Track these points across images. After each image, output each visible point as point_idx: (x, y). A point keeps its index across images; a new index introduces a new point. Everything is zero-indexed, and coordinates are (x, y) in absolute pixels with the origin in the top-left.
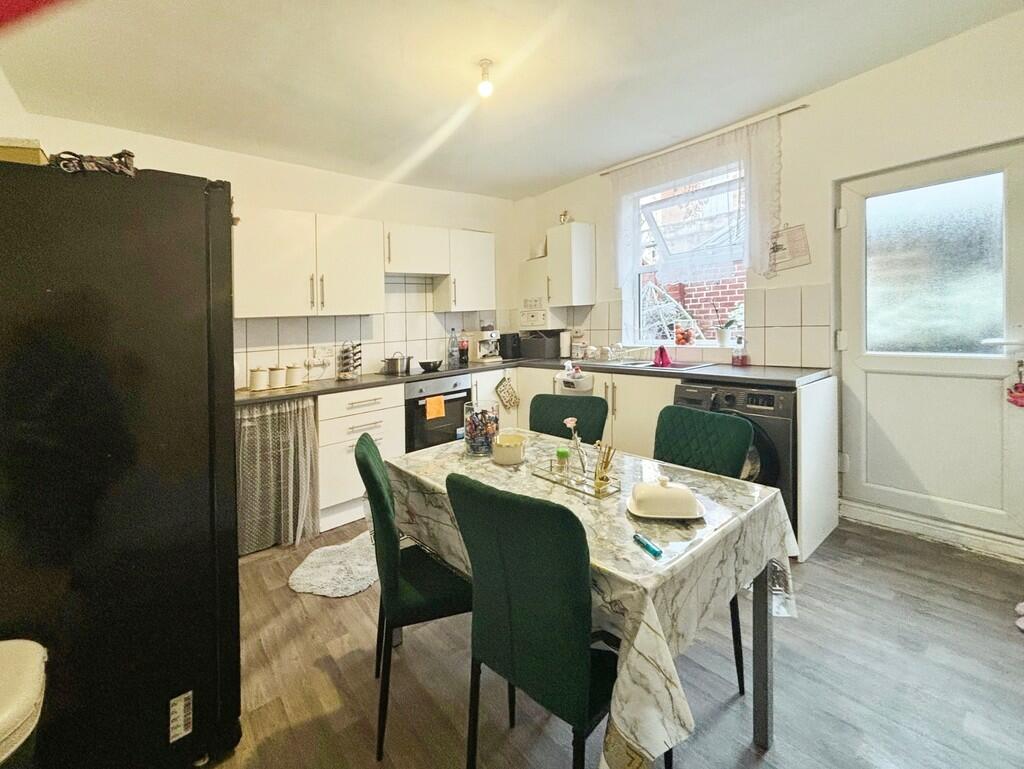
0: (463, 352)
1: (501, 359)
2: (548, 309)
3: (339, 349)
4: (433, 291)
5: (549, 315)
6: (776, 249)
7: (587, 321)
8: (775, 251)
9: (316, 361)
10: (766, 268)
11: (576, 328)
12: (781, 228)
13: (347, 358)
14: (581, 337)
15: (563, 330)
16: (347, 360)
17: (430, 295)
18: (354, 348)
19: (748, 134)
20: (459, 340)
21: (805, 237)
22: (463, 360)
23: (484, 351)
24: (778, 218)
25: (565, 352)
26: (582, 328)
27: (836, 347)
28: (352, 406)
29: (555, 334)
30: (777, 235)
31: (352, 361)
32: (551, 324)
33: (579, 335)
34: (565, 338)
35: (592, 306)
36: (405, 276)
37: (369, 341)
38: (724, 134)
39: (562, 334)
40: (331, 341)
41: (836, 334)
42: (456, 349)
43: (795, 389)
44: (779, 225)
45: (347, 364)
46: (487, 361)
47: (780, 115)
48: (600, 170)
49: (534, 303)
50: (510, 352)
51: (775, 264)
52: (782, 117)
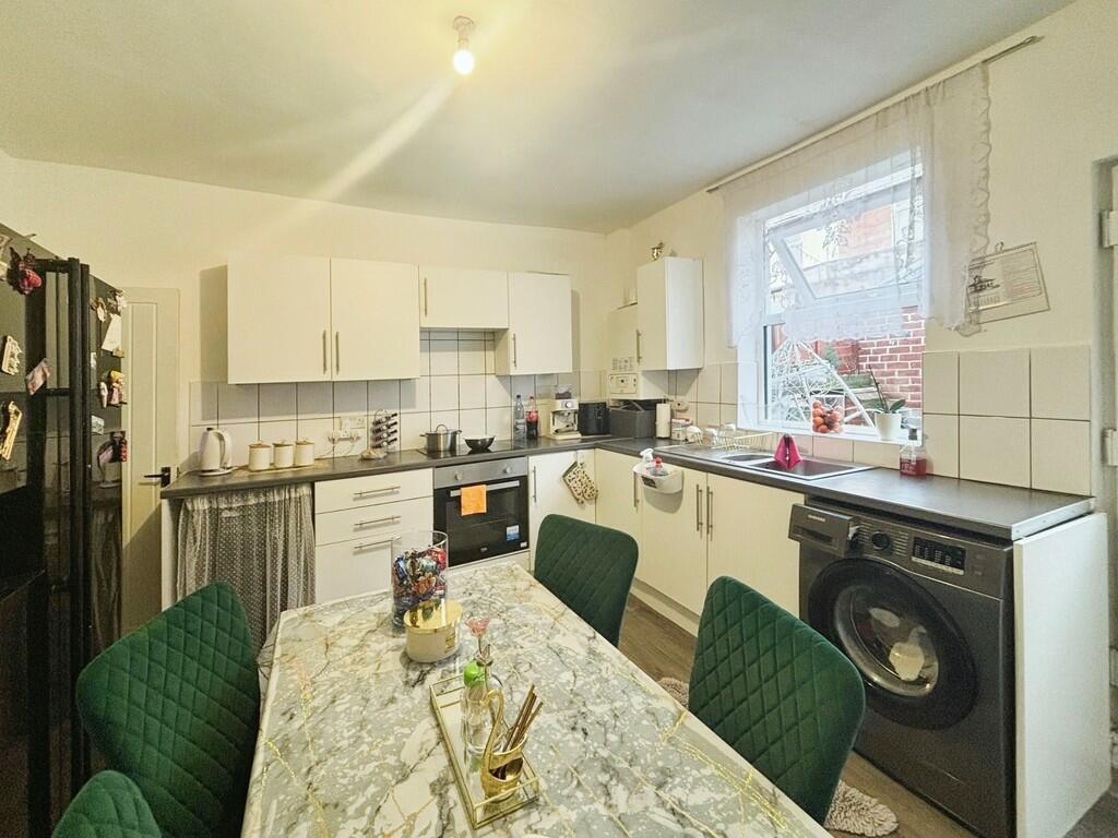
0: (532, 425)
1: (579, 436)
2: (640, 373)
3: (372, 419)
4: (494, 348)
5: (641, 380)
6: (979, 286)
7: (693, 389)
8: (976, 291)
9: (342, 434)
10: (961, 319)
11: (680, 398)
12: (990, 250)
13: (379, 430)
14: (685, 410)
15: (660, 401)
16: (379, 434)
17: (490, 354)
18: (388, 418)
19: (928, 103)
20: (526, 409)
21: (1038, 266)
22: (531, 436)
23: (560, 424)
24: (986, 237)
25: (662, 431)
26: (686, 399)
27: (1104, 458)
28: (361, 496)
29: (650, 405)
30: (981, 263)
31: (385, 435)
32: (645, 392)
33: (681, 408)
34: (663, 412)
35: (699, 370)
36: (458, 331)
37: (411, 410)
38: (887, 108)
39: (658, 406)
40: (363, 410)
41: (1103, 436)
42: (523, 421)
43: (1009, 542)
44: (986, 247)
45: (380, 438)
46: (560, 437)
47: (985, 61)
48: (708, 185)
49: (623, 364)
50: (593, 427)
51: (978, 312)
52: (991, 66)
